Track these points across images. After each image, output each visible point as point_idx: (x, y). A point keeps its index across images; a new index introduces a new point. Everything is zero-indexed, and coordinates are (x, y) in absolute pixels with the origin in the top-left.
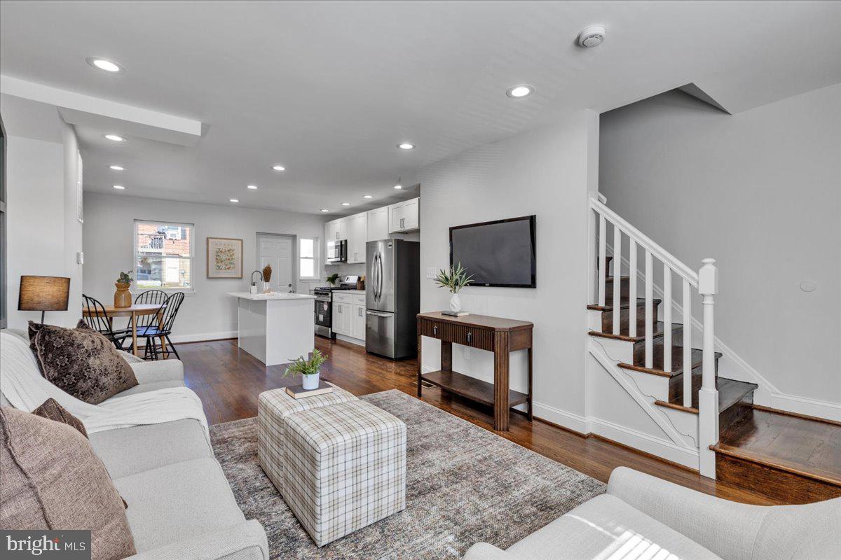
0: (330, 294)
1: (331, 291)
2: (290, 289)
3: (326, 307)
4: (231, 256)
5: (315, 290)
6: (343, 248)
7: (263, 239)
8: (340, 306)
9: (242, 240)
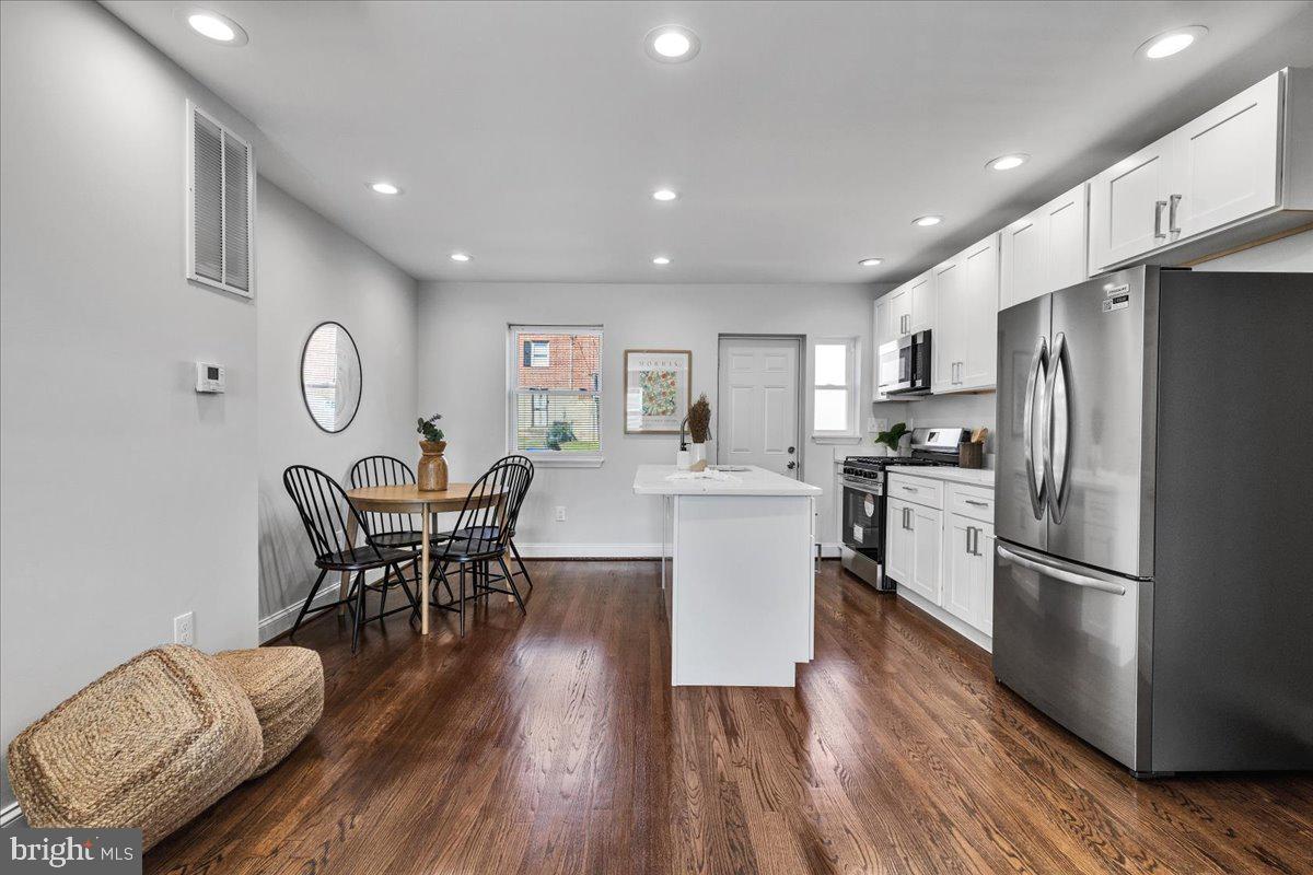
0: (881, 475)
1: (883, 469)
2: (792, 458)
3: (870, 509)
4: (668, 387)
5: (846, 463)
6: (919, 354)
7: (734, 351)
8: (906, 512)
9: (689, 353)
